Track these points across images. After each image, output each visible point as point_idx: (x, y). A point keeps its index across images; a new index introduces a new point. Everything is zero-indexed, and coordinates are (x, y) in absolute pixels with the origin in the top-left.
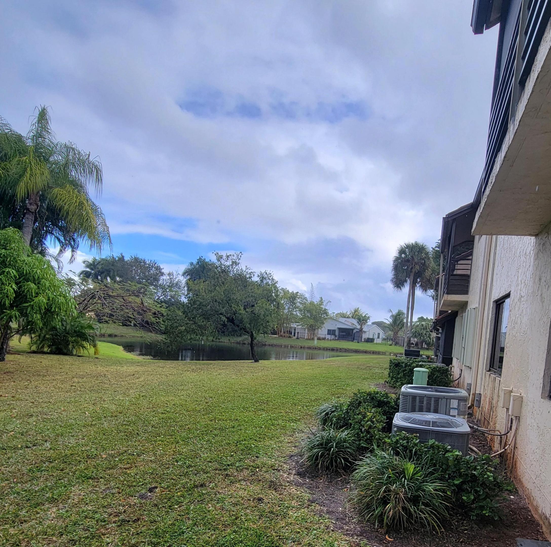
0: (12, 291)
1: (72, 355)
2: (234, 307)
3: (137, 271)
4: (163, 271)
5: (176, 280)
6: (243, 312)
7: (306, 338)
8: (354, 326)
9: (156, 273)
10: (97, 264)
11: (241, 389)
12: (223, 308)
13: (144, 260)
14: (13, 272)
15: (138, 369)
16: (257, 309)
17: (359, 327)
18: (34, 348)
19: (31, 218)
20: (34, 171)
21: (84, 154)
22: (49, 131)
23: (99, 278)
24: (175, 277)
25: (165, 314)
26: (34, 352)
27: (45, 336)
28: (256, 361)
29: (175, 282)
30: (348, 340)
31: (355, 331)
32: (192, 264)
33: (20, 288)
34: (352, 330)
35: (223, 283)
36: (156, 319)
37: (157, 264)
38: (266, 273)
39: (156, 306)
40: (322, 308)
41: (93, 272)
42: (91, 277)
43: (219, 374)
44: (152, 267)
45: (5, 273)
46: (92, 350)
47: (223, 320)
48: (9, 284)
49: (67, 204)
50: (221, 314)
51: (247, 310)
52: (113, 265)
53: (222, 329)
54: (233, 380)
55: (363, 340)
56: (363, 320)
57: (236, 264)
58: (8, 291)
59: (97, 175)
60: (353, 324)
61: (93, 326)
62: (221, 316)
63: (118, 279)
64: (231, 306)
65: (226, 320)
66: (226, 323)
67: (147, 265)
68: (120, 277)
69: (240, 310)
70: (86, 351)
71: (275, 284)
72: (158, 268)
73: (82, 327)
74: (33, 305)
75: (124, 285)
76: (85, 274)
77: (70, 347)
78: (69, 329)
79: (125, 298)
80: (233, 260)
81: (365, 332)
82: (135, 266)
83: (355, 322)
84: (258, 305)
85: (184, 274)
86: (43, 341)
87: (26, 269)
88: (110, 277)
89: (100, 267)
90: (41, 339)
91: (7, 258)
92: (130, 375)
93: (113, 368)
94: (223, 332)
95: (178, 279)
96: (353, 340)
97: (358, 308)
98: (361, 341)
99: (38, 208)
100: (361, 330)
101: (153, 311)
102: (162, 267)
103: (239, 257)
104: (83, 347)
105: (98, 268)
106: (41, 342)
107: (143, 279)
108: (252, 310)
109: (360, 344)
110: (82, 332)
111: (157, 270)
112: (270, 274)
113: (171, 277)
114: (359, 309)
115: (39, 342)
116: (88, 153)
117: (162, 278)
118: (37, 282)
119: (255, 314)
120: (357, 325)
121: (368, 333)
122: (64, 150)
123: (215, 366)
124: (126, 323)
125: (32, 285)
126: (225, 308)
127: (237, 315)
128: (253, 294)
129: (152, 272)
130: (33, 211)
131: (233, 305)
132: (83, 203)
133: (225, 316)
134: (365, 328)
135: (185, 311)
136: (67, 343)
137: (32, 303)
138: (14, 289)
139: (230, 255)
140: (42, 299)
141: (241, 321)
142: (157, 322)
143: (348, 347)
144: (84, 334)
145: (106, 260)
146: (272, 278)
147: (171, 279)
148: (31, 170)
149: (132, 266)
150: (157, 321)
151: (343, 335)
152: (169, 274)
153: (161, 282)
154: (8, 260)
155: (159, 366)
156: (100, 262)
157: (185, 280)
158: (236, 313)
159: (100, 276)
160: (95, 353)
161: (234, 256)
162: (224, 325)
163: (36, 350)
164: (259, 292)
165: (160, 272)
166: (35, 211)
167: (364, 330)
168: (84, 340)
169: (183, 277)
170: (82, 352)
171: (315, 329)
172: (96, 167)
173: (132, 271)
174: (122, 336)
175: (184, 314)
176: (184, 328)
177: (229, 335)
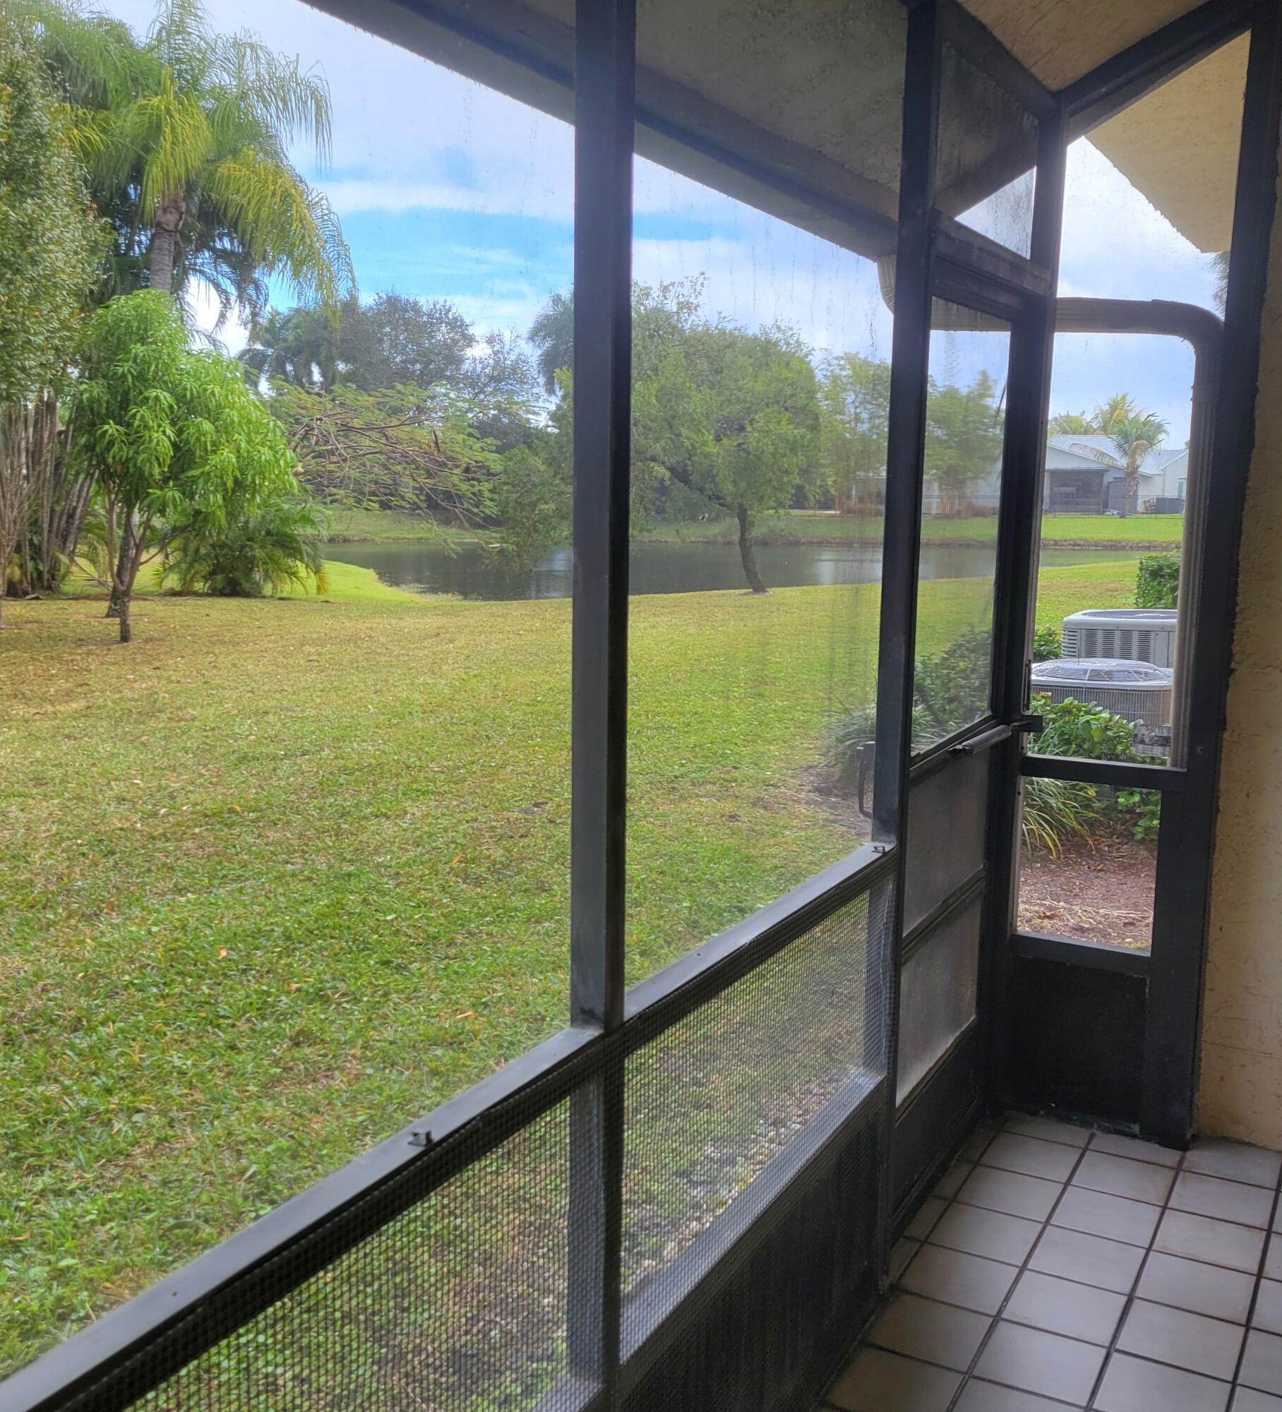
0: (167, 443)
1: (264, 597)
2: (689, 439)
3: (397, 337)
4: (471, 331)
5: (513, 357)
6: (712, 448)
7: (934, 512)
8: (1106, 461)
9: (453, 340)
10: (281, 328)
11: (708, 656)
12: (657, 440)
13: (416, 303)
14: (166, 398)
15: (442, 621)
16: (752, 438)
17: (1123, 462)
18: (172, 581)
19: (166, 246)
20: (179, 130)
21: (284, 63)
22: (200, 13)
23: (289, 368)
24: (507, 347)
25: (496, 467)
26: (173, 593)
27: (197, 550)
28: (759, 588)
29: (508, 362)
30: (1086, 511)
31: (1108, 478)
32: (557, 300)
33: (180, 432)
34: (1100, 473)
35: (655, 369)
36: (473, 486)
37: (454, 310)
38: (779, 328)
39: (471, 448)
40: (987, 407)
41: (270, 351)
42: (266, 367)
43: (654, 627)
44: (440, 321)
45: (151, 403)
46: (312, 582)
47: (659, 476)
48: (159, 426)
49: (253, 203)
50: (653, 459)
51: (725, 441)
52: (325, 328)
53: (658, 503)
54: (690, 638)
55: (1140, 508)
56: (1139, 438)
57: (689, 309)
58: (158, 444)
59: (318, 114)
60: (1102, 454)
61: (314, 515)
62: (652, 464)
63: (341, 367)
64: (679, 435)
65: (668, 474)
66: (668, 483)
67: (425, 318)
68: (346, 361)
69: (705, 443)
70: (298, 587)
71: (806, 356)
72: (458, 325)
73: (285, 520)
74: (208, 474)
75: (385, 395)
76: (251, 358)
77: (257, 576)
78: (255, 527)
79: (390, 432)
80: (681, 299)
81: (1147, 478)
82: (389, 322)
83: (1107, 445)
84: (755, 425)
85: (533, 335)
86: (194, 561)
87: (190, 385)
88: (319, 364)
89: (290, 336)
90: (189, 559)
91: (150, 364)
92: (427, 637)
93: (380, 623)
94: (661, 511)
95: (517, 351)
96: (1102, 509)
97: (1124, 398)
98: (1134, 510)
99: (181, 218)
100: (1132, 473)
101: (464, 461)
102: (468, 321)
103: (698, 288)
104: (293, 574)
105: (285, 340)
106: (191, 565)
107: (414, 362)
108: (741, 441)
109: (1129, 521)
110: (285, 534)
111: (453, 328)
112: (791, 329)
113: (497, 347)
114: (1129, 399)
115: (184, 566)
116: (293, 58)
117: (469, 353)
118: (214, 417)
119: (748, 453)
120: (1116, 455)
121: (1158, 481)
122: (231, 54)
123: (641, 608)
124: (387, 499)
125: (207, 426)
126: (662, 443)
127: (695, 458)
128: (741, 395)
129: (440, 337)
130: (171, 227)
131: (684, 431)
132: (290, 195)
133: (663, 463)
134: (1148, 465)
135: (554, 459)
136: (249, 565)
137: (207, 468)
138: (169, 437)
139: (673, 284)
140: (227, 456)
141: (709, 475)
142: (474, 494)
143: (1084, 536)
144: (292, 539)
145: (308, 313)
146: (797, 341)
147: (496, 353)
148: (173, 128)
149: (381, 326)
150: (476, 490)
151: (1067, 495)
152: (491, 340)
153: (466, 366)
154: (153, 368)
155: (492, 615)
156: (289, 321)
157: (539, 352)
158: (695, 454)
159: (292, 362)
160: (319, 589)
161: (682, 284)
162: (663, 490)
163: (178, 589)
164: (759, 387)
165: (464, 336)
166: (177, 226)
167: (1141, 470)
168: (290, 555)
169: (531, 344)
170: (286, 588)
171: (963, 482)
172: (314, 93)
173: (381, 341)
174: (365, 540)
175: (550, 465)
176: (553, 506)
177: (676, 520)
